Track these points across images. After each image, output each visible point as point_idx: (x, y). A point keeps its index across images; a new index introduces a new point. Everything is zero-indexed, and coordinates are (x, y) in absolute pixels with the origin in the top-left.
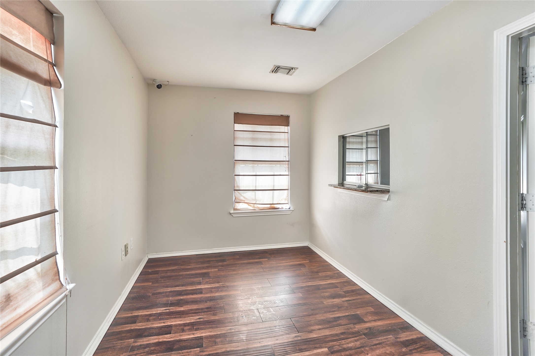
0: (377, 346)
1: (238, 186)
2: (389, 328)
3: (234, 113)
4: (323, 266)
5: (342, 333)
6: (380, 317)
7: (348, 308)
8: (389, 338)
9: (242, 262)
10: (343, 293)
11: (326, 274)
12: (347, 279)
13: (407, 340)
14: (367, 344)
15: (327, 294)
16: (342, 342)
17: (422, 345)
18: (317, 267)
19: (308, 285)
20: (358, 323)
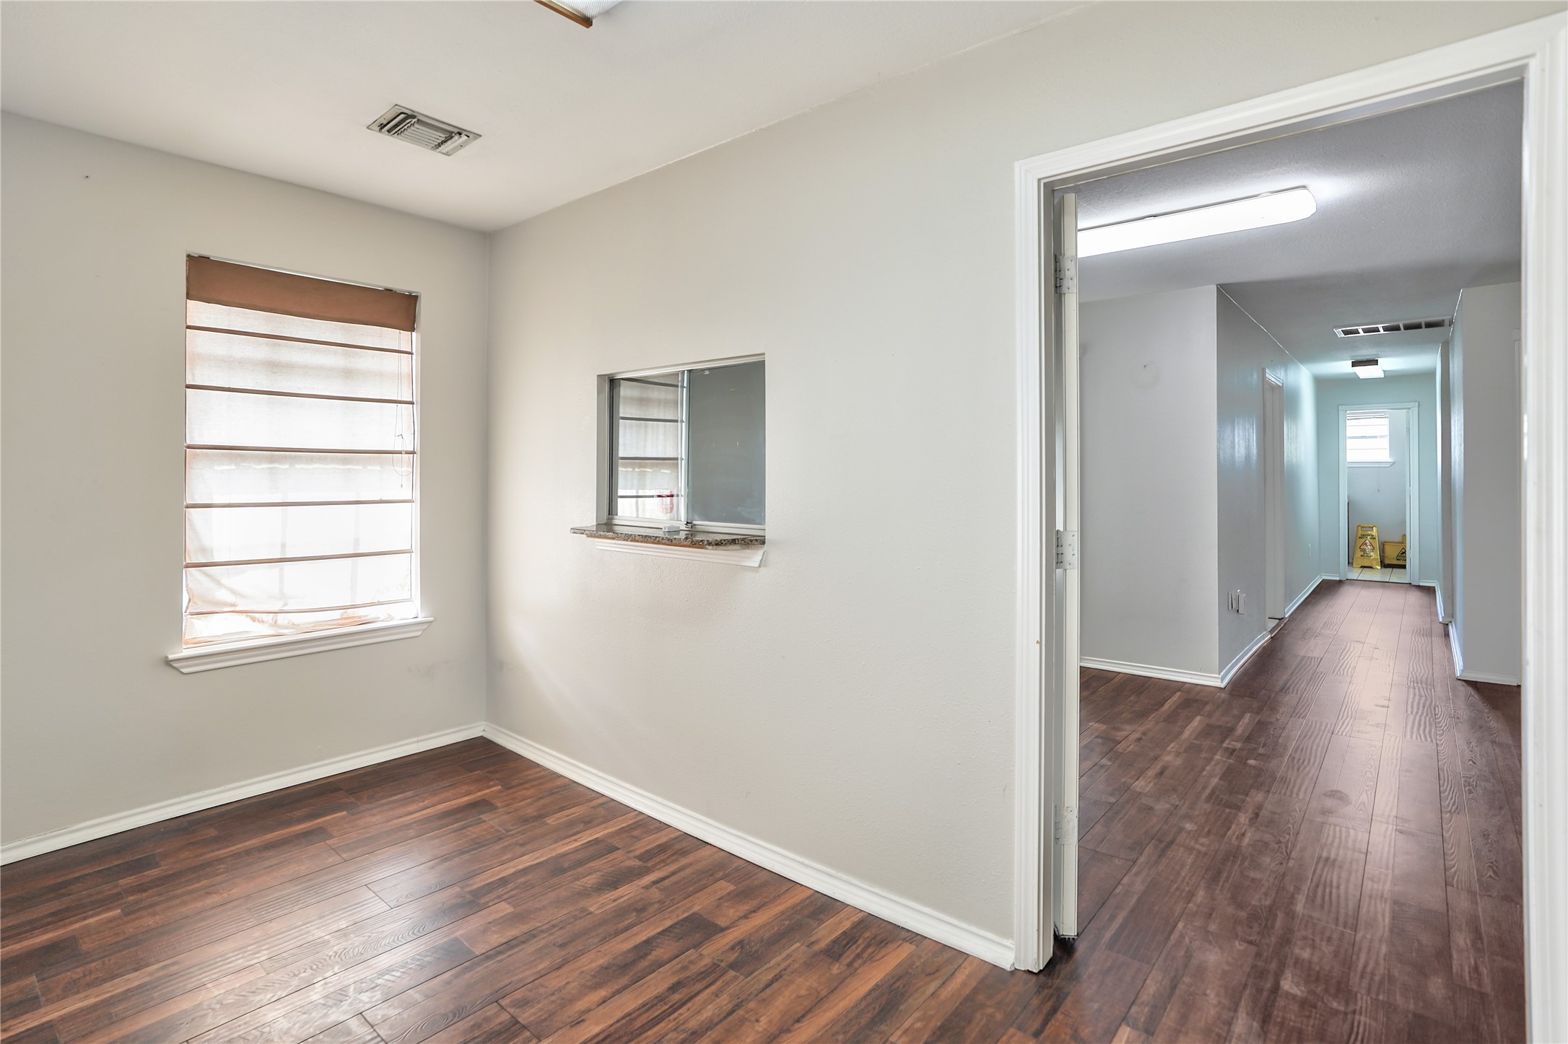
0: (774, 985)
1: (203, 550)
2: (784, 924)
3: (189, 256)
4: (553, 793)
5: (674, 988)
6: (755, 903)
7: (666, 904)
8: (794, 951)
9: (238, 846)
10: (637, 863)
11: (568, 816)
12: (637, 815)
13: (834, 942)
14: (749, 993)
15: (591, 880)
16: (681, 1015)
17: (868, 940)
18: (535, 801)
19: (521, 867)
20: (707, 939)
